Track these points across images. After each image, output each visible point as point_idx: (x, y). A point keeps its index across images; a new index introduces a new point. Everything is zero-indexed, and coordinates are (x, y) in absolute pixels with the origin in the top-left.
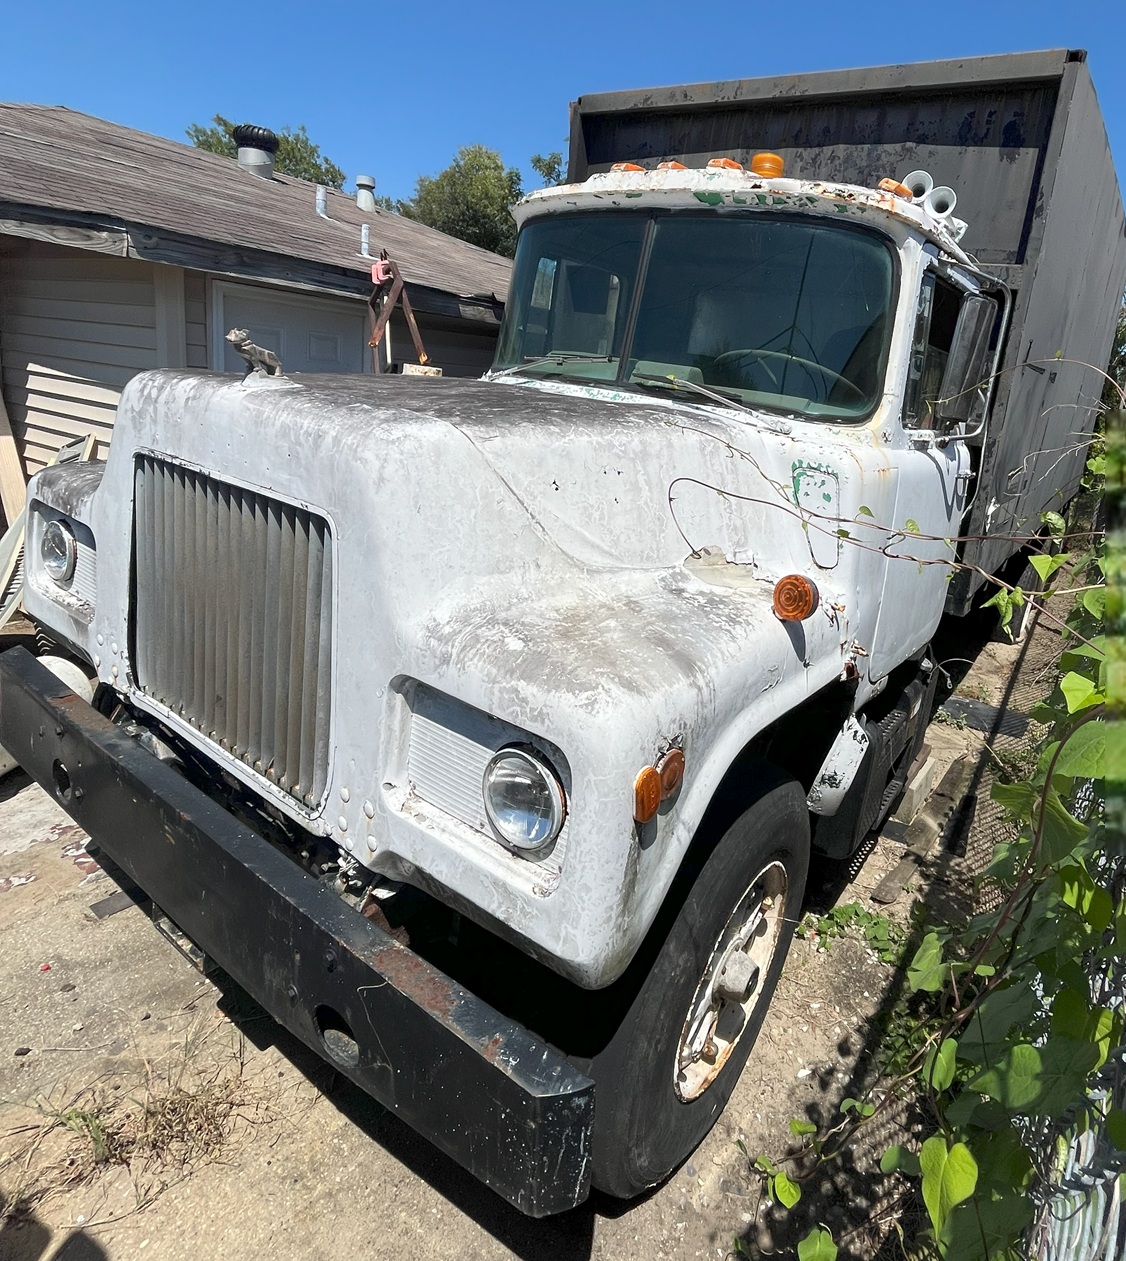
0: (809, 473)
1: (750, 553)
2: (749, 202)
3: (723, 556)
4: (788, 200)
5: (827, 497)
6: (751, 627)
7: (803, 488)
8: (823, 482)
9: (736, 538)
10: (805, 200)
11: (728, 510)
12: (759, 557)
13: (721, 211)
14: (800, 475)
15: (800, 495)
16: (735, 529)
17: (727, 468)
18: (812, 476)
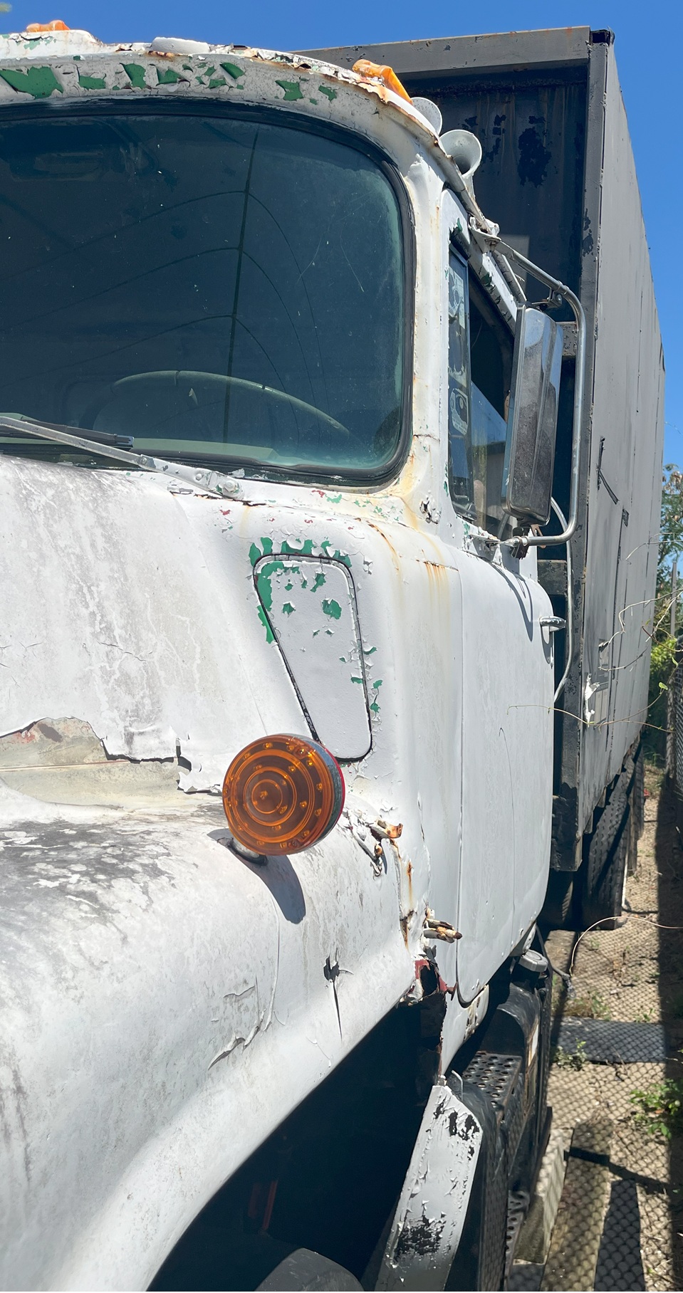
0: (287, 564)
1: (170, 737)
2: (110, 82)
3: (97, 743)
4: (187, 74)
5: (332, 609)
6: (164, 879)
7: (279, 598)
8: (320, 579)
9: (128, 702)
10: (220, 72)
11: (102, 638)
12: (192, 742)
13: (56, 104)
14: (269, 570)
15: (276, 612)
16: (126, 681)
17: (93, 545)
18: (294, 569)
